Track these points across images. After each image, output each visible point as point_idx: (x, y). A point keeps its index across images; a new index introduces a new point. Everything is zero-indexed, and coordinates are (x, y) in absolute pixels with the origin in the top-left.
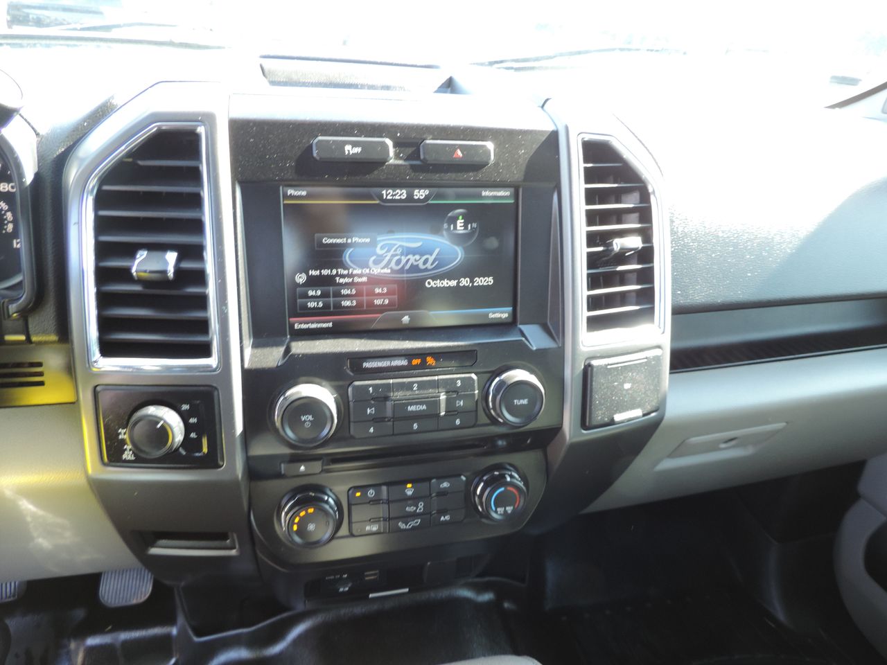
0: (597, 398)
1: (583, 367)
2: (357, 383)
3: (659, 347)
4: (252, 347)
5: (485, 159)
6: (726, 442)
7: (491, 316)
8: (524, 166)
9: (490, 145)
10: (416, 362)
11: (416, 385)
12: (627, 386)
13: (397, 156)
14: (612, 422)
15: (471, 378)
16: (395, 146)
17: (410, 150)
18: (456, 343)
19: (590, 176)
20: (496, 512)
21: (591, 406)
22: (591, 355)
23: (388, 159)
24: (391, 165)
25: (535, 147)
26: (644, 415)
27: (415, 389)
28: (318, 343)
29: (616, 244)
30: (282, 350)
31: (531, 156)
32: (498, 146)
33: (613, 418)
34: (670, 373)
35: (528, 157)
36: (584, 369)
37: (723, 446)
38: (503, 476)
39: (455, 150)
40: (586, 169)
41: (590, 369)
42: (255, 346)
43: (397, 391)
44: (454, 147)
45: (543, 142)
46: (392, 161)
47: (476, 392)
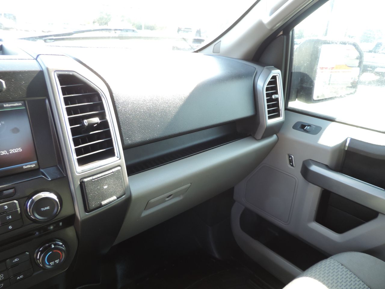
0: (90, 196)
1: (79, 183)
3: (119, 166)
6: (168, 197)
7: (25, 167)
8: (26, 89)
12: (106, 187)
14: (101, 206)
15: (14, 203)
19: (65, 91)
20: (49, 265)
21: (88, 201)
22: (83, 177)
25: (31, 79)
26: (118, 198)
29: (86, 122)
31: (29, 84)
32: (7, 81)
33: (101, 203)
34: (128, 176)
35: (27, 85)
36: (80, 184)
37: (167, 199)
38: (50, 246)
40: (62, 88)
41: (83, 183)
45: (35, 77)
47: (19, 209)
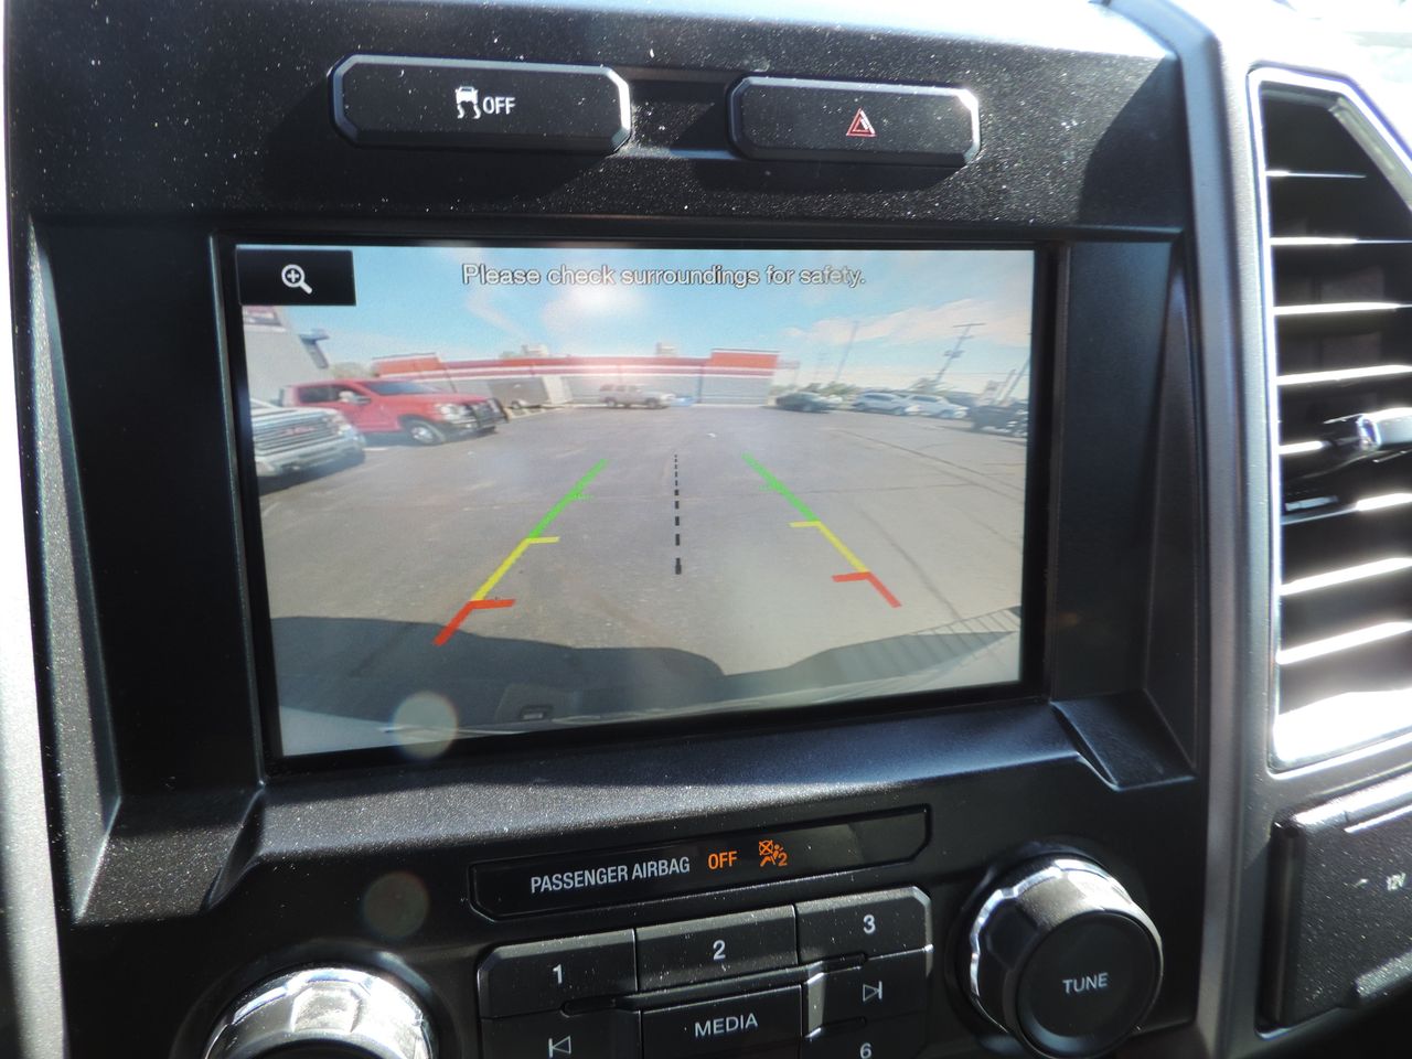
1: (1266, 838)
2: (507, 951)
4: (116, 834)
5: (953, 146)
8: (1079, 172)
9: (968, 100)
10: (719, 860)
11: (720, 945)
13: (646, 132)
15: (912, 901)
16: (636, 98)
17: (694, 111)
18: (857, 786)
19: (1288, 208)
22: (1294, 796)
23: (616, 139)
24: (626, 161)
25: (1112, 111)
27: (716, 957)
28: (363, 806)
29: (1369, 426)
30: (230, 836)
31: (1101, 142)
32: (995, 102)
33: (1354, 985)
35: (1089, 141)
36: (1269, 844)
39: (849, 115)
40: (1274, 185)
41: (1290, 842)
42: (123, 830)
43: (656, 969)
44: (849, 103)
45: (1137, 94)
46: (627, 150)
47: (929, 948)
